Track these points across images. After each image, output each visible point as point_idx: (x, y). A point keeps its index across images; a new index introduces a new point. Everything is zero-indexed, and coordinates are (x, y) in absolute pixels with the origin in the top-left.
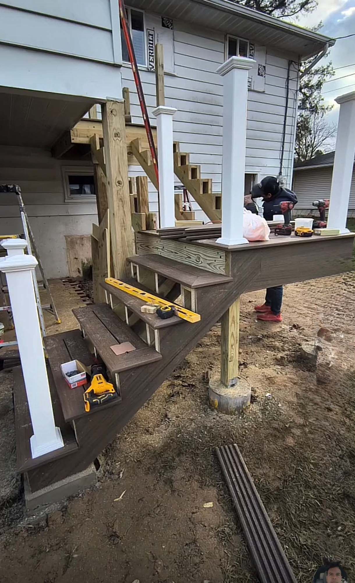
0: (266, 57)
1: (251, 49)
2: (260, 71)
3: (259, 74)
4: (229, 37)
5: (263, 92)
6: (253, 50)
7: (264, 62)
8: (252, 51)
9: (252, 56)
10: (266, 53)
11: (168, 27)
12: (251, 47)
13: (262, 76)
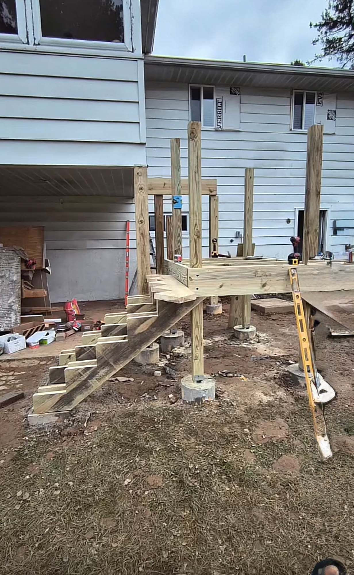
0: (336, 102)
1: (319, 98)
2: (329, 116)
3: (328, 119)
4: (295, 92)
5: (334, 134)
6: (321, 98)
7: (335, 107)
8: (320, 100)
9: (321, 104)
10: (337, 99)
11: (235, 94)
12: (319, 96)
13: (332, 119)
